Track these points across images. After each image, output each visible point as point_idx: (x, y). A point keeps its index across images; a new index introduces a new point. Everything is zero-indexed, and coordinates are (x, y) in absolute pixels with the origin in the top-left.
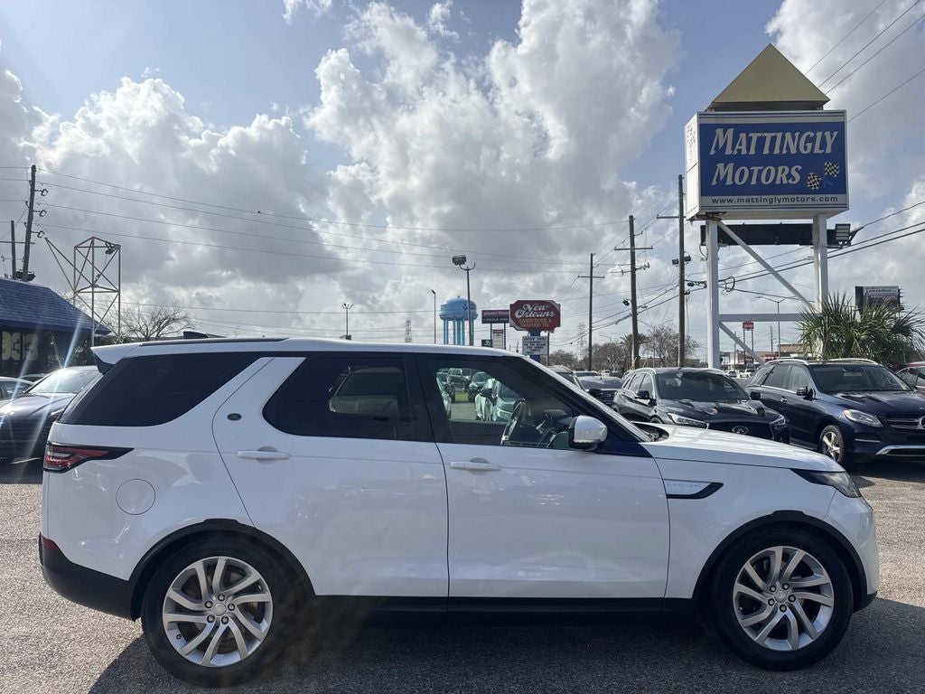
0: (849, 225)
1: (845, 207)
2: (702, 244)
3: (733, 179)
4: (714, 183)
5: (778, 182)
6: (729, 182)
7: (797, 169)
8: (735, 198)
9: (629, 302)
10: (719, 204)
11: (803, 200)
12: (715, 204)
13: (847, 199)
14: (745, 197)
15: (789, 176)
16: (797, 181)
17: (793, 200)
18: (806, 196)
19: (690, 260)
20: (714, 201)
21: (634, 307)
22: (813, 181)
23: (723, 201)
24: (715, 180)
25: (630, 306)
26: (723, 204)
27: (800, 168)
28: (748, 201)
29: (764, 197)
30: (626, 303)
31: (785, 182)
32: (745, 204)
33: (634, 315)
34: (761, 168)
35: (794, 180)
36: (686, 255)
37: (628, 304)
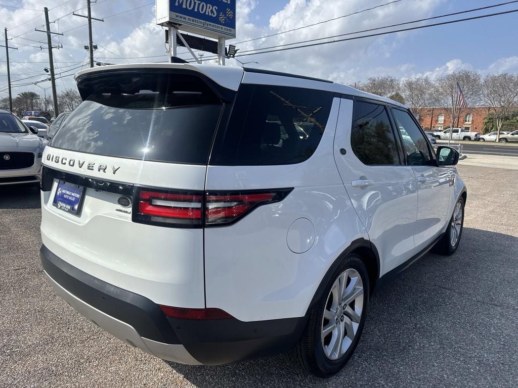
0: (235, 46)
1: (234, 36)
2: (166, 42)
3: (186, 5)
4: (177, 4)
5: (207, 14)
6: (184, 6)
7: (215, 8)
8: (187, 17)
9: (48, 69)
10: (179, 18)
11: (217, 27)
12: (177, 18)
13: (235, 31)
14: (192, 18)
15: (212, 11)
16: (215, 16)
17: (213, 26)
18: (219, 26)
19: (96, 48)
20: (177, 16)
21: (53, 74)
22: (222, 18)
23: (181, 17)
24: (177, 2)
25: (49, 73)
26: (181, 19)
27: (217, 8)
28: (193, 21)
29: (201, 20)
30: (46, 70)
31: (210, 14)
32: (192, 22)
33: (53, 79)
34: (200, 2)
35: (214, 14)
36: (93, 44)
37: (48, 72)
